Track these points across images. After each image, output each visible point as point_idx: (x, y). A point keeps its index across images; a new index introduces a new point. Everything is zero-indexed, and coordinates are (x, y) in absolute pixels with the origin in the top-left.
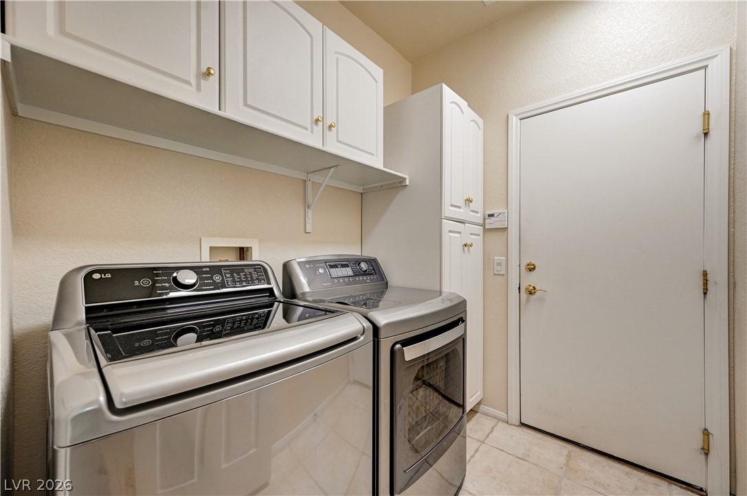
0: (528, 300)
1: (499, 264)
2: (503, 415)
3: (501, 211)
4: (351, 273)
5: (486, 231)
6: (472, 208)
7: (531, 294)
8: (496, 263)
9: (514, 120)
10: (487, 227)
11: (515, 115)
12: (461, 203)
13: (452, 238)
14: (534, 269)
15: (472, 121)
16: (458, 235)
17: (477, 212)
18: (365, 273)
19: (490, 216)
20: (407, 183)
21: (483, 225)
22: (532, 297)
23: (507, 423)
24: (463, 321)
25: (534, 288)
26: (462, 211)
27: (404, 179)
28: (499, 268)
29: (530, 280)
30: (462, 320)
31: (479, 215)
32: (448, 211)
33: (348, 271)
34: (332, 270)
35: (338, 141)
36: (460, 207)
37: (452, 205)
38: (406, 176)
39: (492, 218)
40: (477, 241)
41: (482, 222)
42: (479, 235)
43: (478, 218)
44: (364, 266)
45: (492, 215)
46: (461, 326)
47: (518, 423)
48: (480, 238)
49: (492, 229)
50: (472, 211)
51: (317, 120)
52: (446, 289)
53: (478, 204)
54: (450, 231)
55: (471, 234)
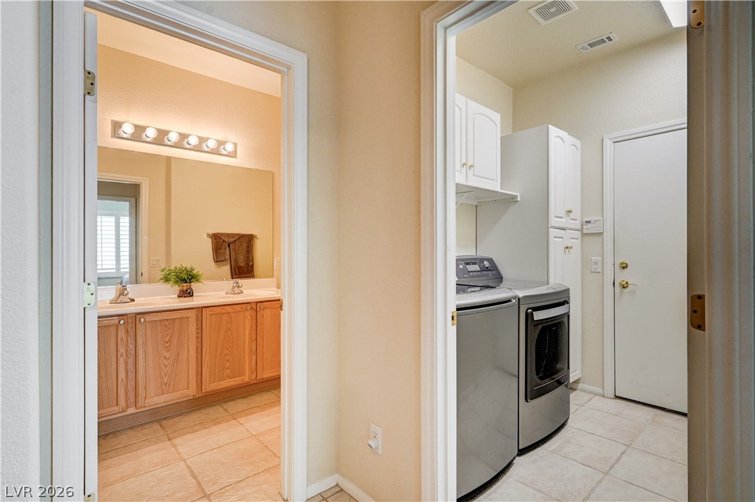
0: (621, 293)
1: (596, 263)
2: (600, 390)
3: (596, 219)
4: (479, 269)
5: (584, 235)
6: (571, 217)
7: (624, 288)
8: (592, 261)
9: (608, 144)
10: (585, 232)
11: (609, 139)
12: (563, 214)
13: (556, 243)
14: (627, 267)
15: (573, 145)
16: (561, 240)
17: (576, 220)
18: (487, 269)
19: (587, 222)
20: (519, 200)
21: (581, 230)
22: (625, 290)
23: (603, 396)
24: (568, 303)
25: (627, 283)
26: (563, 220)
27: (517, 196)
28: (595, 267)
29: (623, 276)
30: (566, 302)
31: (577, 222)
32: (554, 221)
33: (476, 268)
34: (468, 266)
35: (474, 175)
36: (562, 218)
37: (556, 217)
38: (518, 194)
39: (589, 224)
40: (576, 244)
41: (579, 227)
42: (577, 239)
43: (577, 224)
44: (486, 264)
45: (590, 222)
46: (566, 305)
47: (613, 396)
48: (579, 242)
49: (589, 233)
50: (572, 219)
51: (464, 164)
52: (552, 281)
53: (577, 214)
54: (555, 237)
55: (571, 238)
